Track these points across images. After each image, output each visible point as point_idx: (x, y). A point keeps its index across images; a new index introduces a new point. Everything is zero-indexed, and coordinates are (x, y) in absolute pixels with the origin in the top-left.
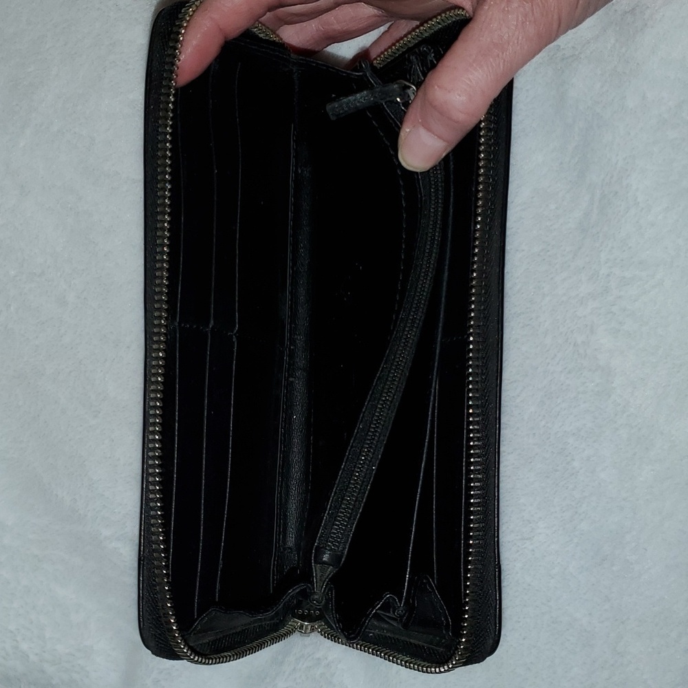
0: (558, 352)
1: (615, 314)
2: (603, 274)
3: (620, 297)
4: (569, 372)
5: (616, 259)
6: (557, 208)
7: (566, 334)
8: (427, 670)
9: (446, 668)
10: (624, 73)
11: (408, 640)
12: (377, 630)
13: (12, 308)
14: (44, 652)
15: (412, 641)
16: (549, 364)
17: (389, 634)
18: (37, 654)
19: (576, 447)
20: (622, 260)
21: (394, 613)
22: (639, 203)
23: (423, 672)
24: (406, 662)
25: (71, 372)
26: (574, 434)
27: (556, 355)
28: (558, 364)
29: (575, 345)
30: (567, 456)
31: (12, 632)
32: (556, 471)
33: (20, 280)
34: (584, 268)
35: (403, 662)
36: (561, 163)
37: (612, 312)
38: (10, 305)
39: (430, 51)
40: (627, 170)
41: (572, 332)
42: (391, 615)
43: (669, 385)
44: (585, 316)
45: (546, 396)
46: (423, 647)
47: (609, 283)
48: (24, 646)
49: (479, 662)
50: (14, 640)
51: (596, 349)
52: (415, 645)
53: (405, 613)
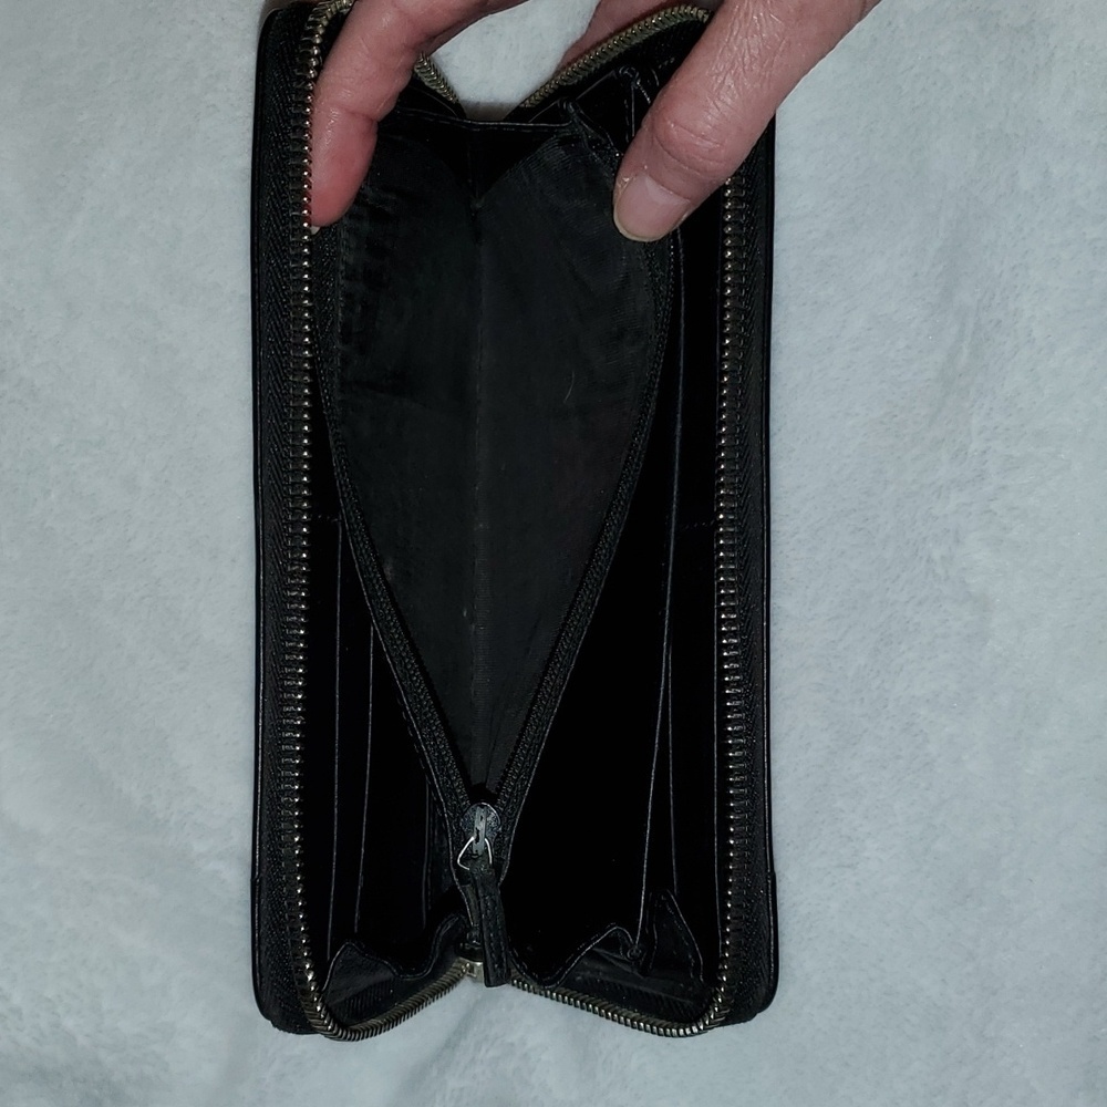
0: (903, 571)
1: (995, 514)
2: (976, 451)
3: (1004, 488)
4: (920, 603)
5: (996, 428)
6: (908, 347)
7: (914, 544)
8: (665, 1031)
9: (695, 1030)
10: (1017, 135)
11: (636, 987)
12: (589, 973)
13: (53, 496)
14: (100, 1032)
15: (641, 988)
16: (888, 589)
17: (607, 979)
18: (87, 1036)
19: (931, 722)
20: (1008, 429)
21: (625, 954)
22: (1034, 339)
23: (659, 1035)
24: (632, 1021)
25: (143, 598)
26: (928, 701)
27: (898, 577)
28: (902, 589)
29: (928, 561)
30: (916, 735)
31: (50, 1000)
32: (898, 757)
33: (67, 451)
34: (943, 440)
35: (629, 1020)
36: (916, 275)
37: (990, 511)
38: (50, 491)
39: (634, 75)
40: (1016, 287)
41: (925, 539)
42: (621, 956)
43: (1073, 626)
44: (945, 516)
45: (882, 640)
46: (660, 997)
47: (984, 464)
48: (69, 1023)
49: (744, 1021)
50: (53, 1013)
51: (964, 569)
52: (647, 994)
53: (641, 955)
